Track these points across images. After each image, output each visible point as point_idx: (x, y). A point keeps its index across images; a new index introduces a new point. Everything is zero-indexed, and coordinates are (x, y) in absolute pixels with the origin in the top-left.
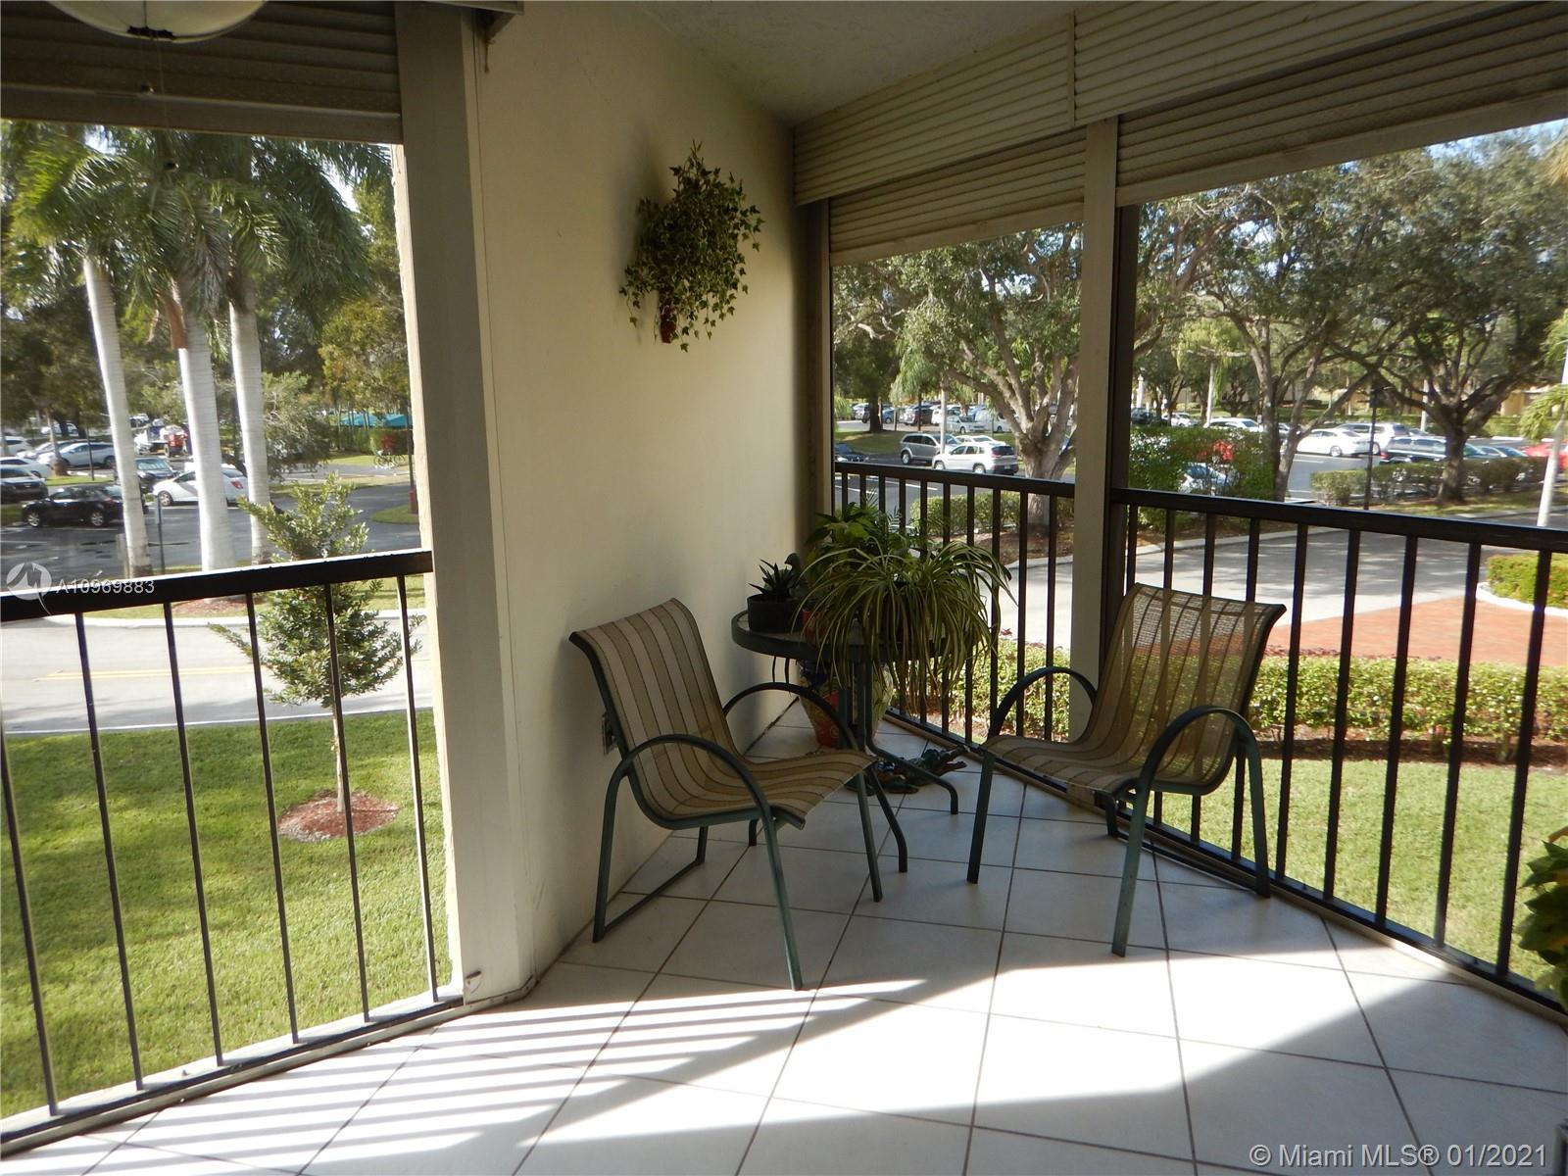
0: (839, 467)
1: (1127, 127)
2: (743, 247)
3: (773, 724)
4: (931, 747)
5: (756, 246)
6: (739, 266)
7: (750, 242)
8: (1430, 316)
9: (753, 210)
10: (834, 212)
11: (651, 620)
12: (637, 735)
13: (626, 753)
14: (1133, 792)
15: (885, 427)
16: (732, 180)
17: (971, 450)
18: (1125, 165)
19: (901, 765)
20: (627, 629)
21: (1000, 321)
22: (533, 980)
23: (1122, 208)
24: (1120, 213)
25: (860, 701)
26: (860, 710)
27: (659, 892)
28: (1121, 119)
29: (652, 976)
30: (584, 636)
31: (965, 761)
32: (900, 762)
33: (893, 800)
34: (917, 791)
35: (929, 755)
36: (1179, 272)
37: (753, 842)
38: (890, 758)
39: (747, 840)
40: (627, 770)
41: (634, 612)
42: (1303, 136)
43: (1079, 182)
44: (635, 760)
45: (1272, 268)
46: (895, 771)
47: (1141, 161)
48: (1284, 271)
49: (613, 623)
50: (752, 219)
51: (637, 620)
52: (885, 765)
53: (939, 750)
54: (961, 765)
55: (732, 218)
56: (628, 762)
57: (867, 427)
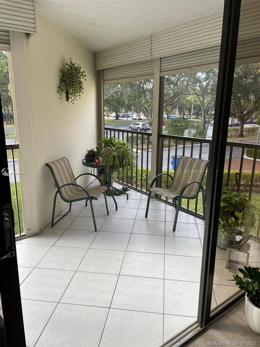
0: (105, 129)
1: (162, 60)
2: (82, 80)
3: (91, 183)
4: (124, 187)
5: (85, 80)
6: (82, 84)
7: (84, 79)
8: (238, 95)
9: (84, 72)
10: (104, 72)
11: (60, 160)
12: (61, 185)
13: (59, 188)
14: (178, 198)
15: (119, 118)
16: (78, 65)
17: (137, 124)
18: (162, 68)
19: (118, 190)
20: (56, 162)
21: (145, 94)
22: (41, 231)
23: (161, 77)
24: (161, 78)
25: (109, 177)
26: (109, 179)
27: (65, 215)
28: (161, 58)
29: (65, 230)
30: (48, 164)
31: (131, 189)
32: (117, 189)
33: (115, 197)
34: (121, 195)
35: (123, 188)
36: (185, 84)
37: (86, 205)
38: (115, 189)
39: (85, 205)
40: (59, 191)
41: (57, 159)
42: (193, 65)
43: (153, 70)
44: (60, 189)
45: (205, 83)
46: (116, 191)
47: (164, 67)
48: (207, 84)
49: (53, 161)
50: (84, 74)
51: (57, 161)
52: (114, 190)
53: (125, 187)
54: (130, 190)
55: (79, 74)
56: (59, 190)
57: (115, 118)
